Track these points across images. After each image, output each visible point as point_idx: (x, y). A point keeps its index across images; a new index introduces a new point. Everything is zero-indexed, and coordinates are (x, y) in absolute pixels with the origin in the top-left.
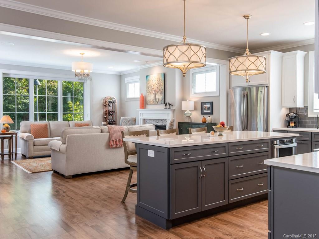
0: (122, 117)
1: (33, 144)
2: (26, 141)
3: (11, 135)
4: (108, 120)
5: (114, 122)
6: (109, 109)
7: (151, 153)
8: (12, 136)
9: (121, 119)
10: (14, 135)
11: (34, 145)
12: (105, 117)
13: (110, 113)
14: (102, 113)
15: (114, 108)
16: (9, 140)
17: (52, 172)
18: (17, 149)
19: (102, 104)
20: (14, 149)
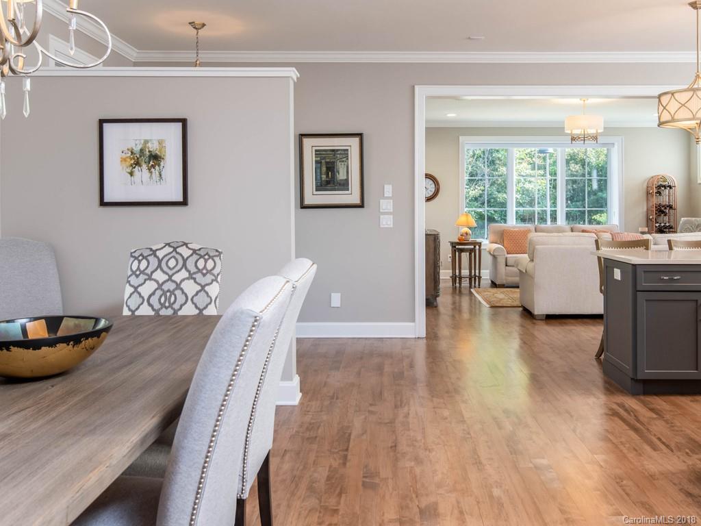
0: (682, 219)
1: (504, 263)
2: (495, 257)
3: (473, 247)
4: (657, 225)
5: (671, 228)
6: (662, 200)
7: (617, 274)
8: (475, 247)
9: (681, 222)
10: (477, 247)
11: (506, 266)
12: (651, 217)
13: (661, 210)
14: (645, 209)
15: (671, 198)
16: (470, 254)
17: (521, 309)
18: (481, 271)
19: (645, 191)
20: (477, 271)
